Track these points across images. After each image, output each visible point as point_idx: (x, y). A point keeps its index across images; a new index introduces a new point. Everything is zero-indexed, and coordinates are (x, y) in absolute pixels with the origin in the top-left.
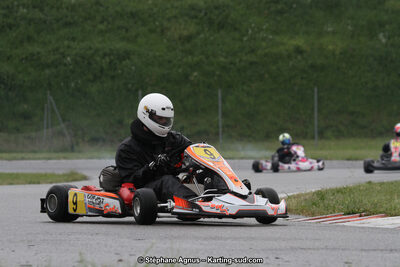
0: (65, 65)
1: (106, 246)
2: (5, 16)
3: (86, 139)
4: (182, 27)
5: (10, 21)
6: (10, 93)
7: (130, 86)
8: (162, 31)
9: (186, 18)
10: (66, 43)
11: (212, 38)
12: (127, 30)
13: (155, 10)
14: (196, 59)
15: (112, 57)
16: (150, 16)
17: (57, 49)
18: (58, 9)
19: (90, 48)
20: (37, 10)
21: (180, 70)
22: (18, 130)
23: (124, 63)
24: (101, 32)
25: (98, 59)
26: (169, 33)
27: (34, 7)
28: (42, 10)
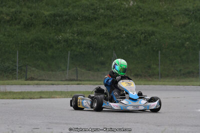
0: (122, 38)
1: (142, 129)
2: (93, 13)
3: (132, 75)
4: (181, 19)
5: (95, 16)
6: (95, 52)
7: (154, 49)
8: (171, 22)
9: (183, 15)
10: (123, 27)
11: (196, 25)
12: (153, 21)
13: (168, 11)
14: (188, 35)
15: (146, 34)
16: (165, 14)
17: (119, 30)
18: (119, 10)
19: (135, 30)
20: (108, 11)
21: (180, 41)
22: (99, 70)
23: (152, 37)
24: (141, 22)
25: (139, 35)
26: (175, 23)
27: (107, 9)
28: (111, 11)
